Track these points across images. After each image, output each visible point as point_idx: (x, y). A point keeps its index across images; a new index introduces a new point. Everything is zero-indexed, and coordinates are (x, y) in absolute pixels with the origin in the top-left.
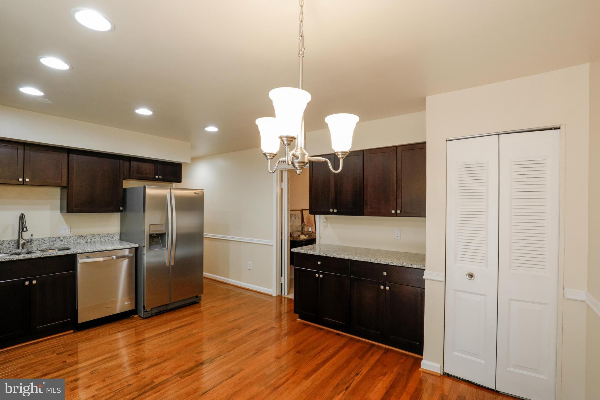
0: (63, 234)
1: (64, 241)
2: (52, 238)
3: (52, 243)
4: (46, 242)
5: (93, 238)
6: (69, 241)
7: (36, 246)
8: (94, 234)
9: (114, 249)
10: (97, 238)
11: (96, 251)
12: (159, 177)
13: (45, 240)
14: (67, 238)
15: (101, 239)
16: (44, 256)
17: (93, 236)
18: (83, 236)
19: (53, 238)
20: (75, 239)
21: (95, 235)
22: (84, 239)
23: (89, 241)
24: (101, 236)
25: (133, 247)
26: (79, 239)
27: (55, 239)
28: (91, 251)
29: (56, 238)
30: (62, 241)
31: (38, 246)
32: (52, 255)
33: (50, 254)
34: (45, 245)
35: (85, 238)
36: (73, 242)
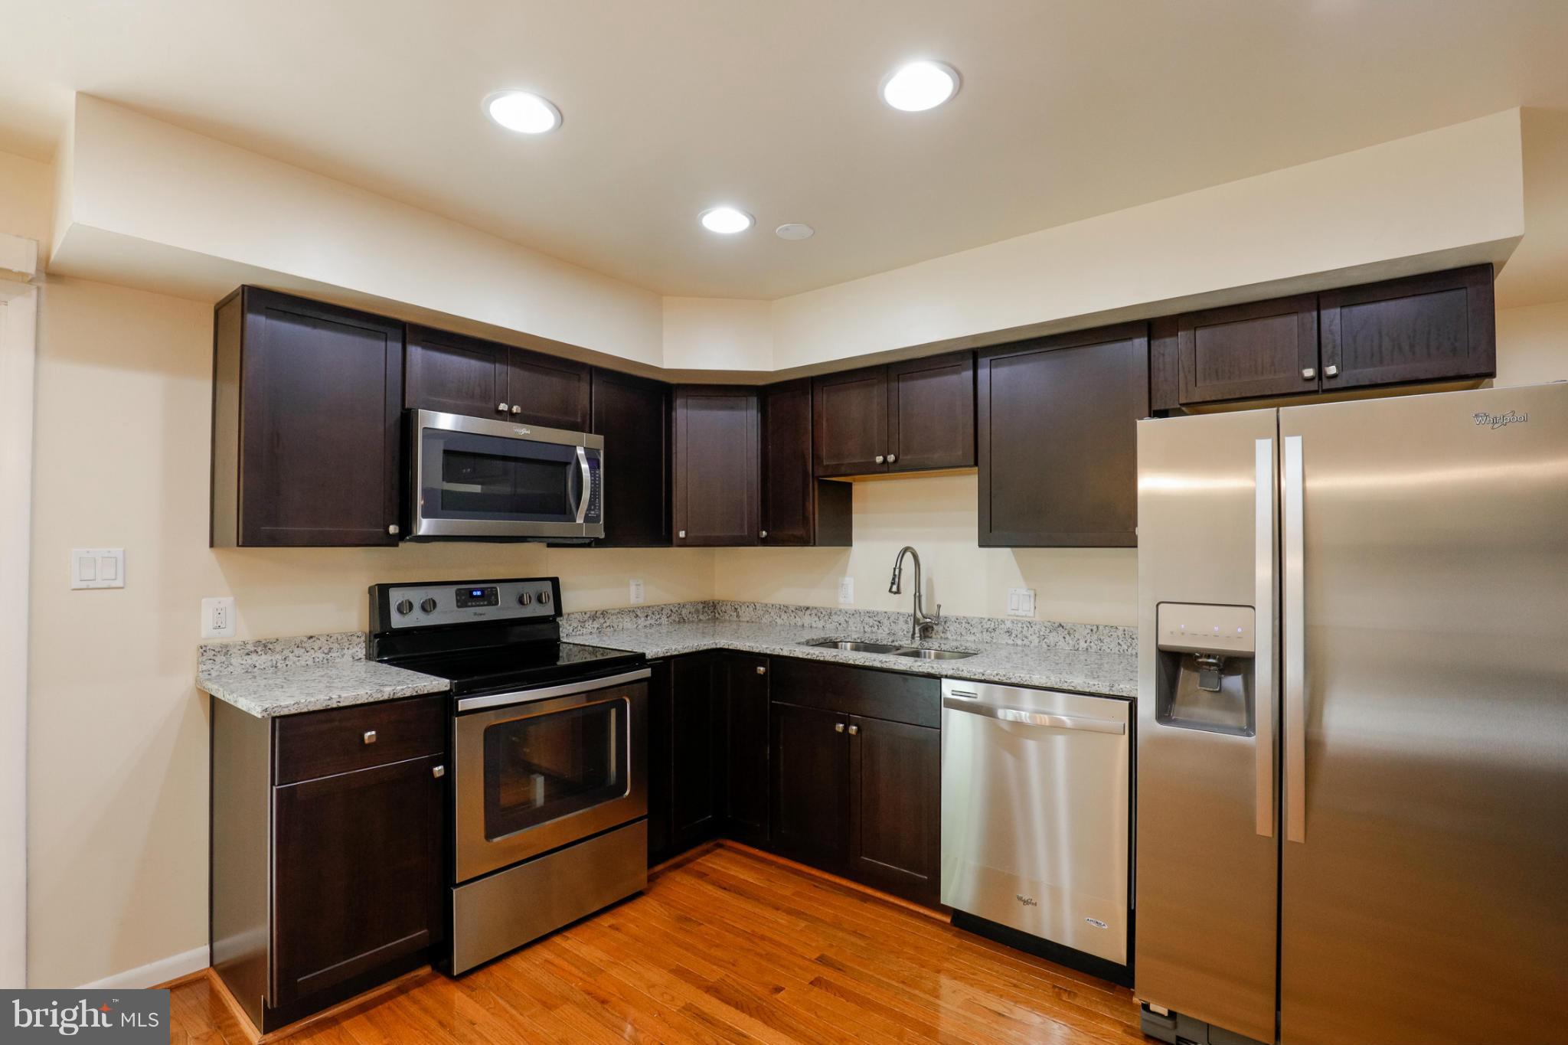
0: (1017, 613)
1: (1014, 635)
2: (986, 620)
3: (986, 637)
4: (975, 630)
5: (1095, 637)
6: (1026, 637)
7: (955, 637)
8: (1097, 623)
10: (1107, 640)
13: (973, 623)
14: (1023, 628)
15: (1119, 644)
17: (1095, 629)
18: (1065, 625)
19: (989, 620)
20: (1042, 633)
21: (1101, 628)
22: (1067, 637)
23: (1083, 645)
24: (1120, 633)
25: (1125, 694)
26: (1054, 633)
27: (993, 624)
28: (976, 677)
29: (997, 623)
30: (1009, 632)
31: (959, 638)
33: (881, 661)
34: (973, 638)
35: (1069, 634)
36: (1037, 641)
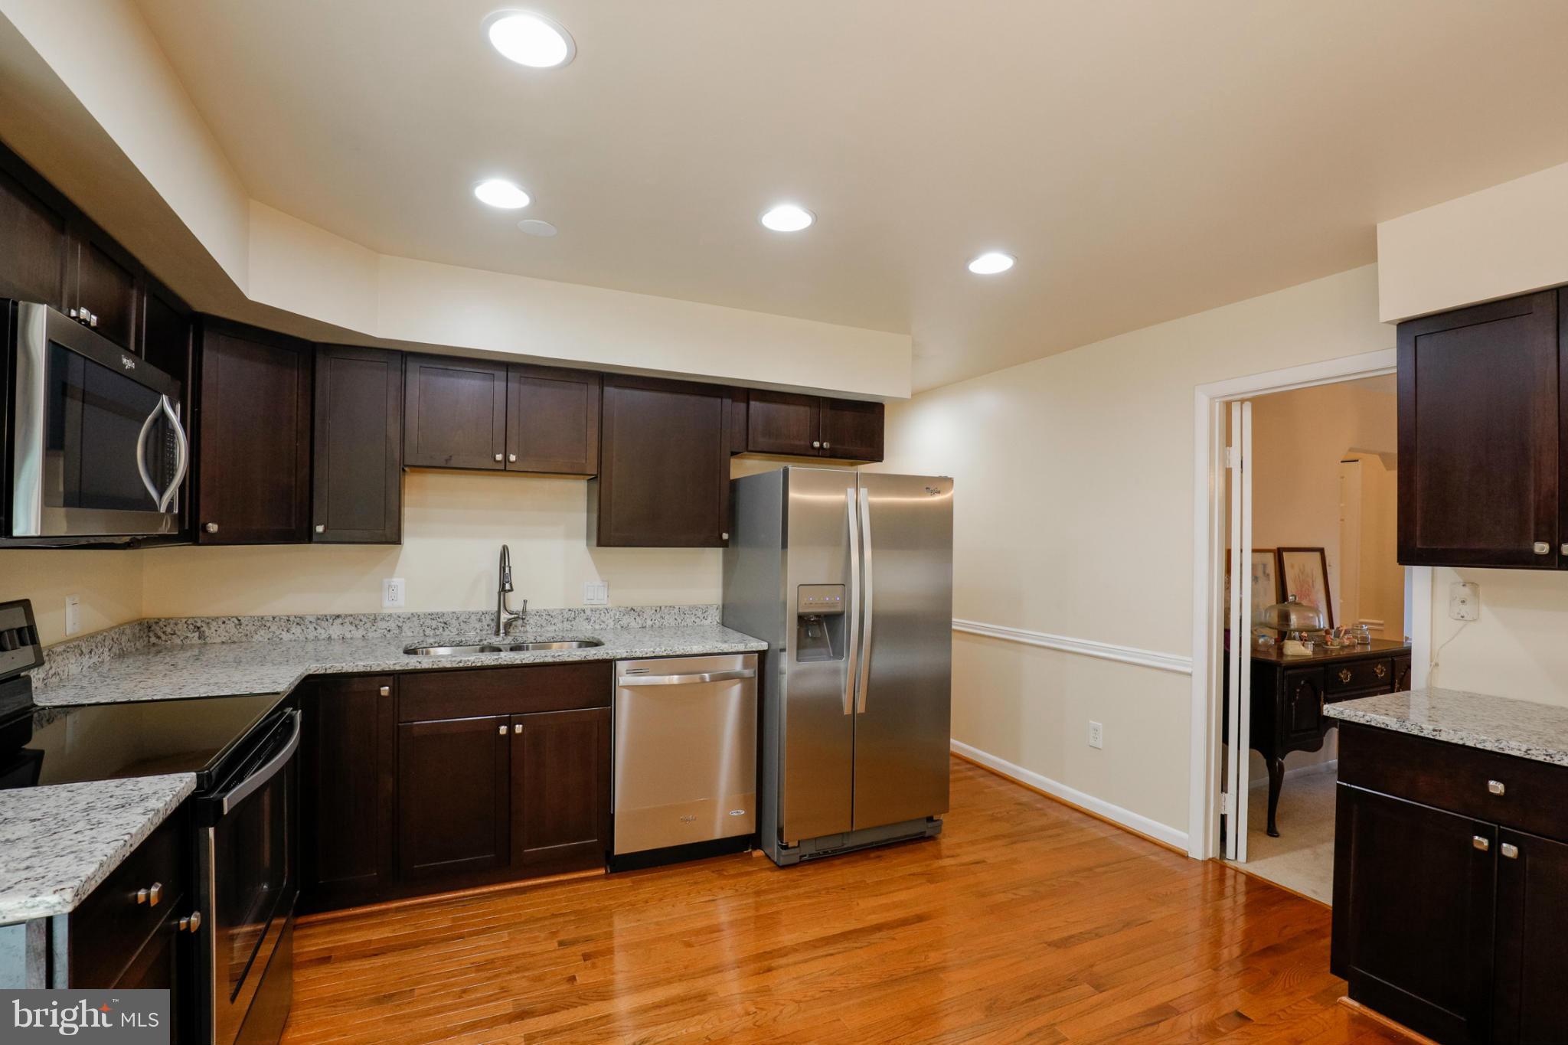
0: (593, 602)
1: (592, 621)
2: (567, 610)
3: (567, 625)
4: (556, 621)
5: (658, 615)
6: (604, 622)
7: (534, 630)
8: (660, 605)
9: (705, 652)
10: (667, 617)
11: (661, 654)
12: (821, 445)
13: (553, 614)
14: (600, 614)
15: (676, 619)
16: (542, 661)
17: (658, 609)
18: (635, 608)
19: (569, 610)
20: (617, 617)
21: (663, 608)
22: (637, 618)
23: (649, 623)
24: (676, 610)
25: (754, 649)
26: (627, 616)
27: (573, 613)
28: (648, 655)
29: (577, 612)
30: (588, 619)
31: (539, 630)
32: (558, 660)
33: (553, 656)
34: (554, 627)
35: (639, 615)
36: (612, 623)
